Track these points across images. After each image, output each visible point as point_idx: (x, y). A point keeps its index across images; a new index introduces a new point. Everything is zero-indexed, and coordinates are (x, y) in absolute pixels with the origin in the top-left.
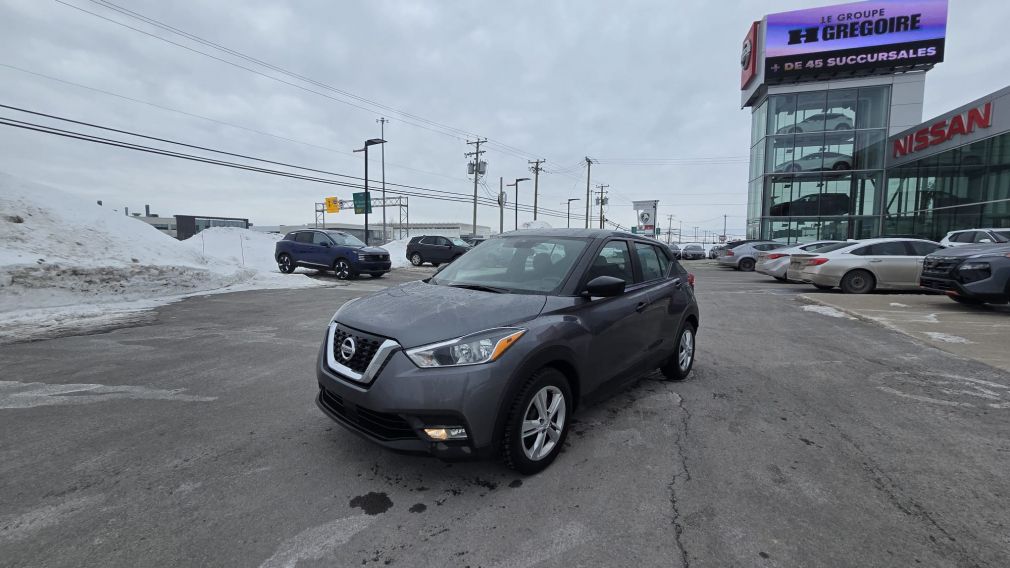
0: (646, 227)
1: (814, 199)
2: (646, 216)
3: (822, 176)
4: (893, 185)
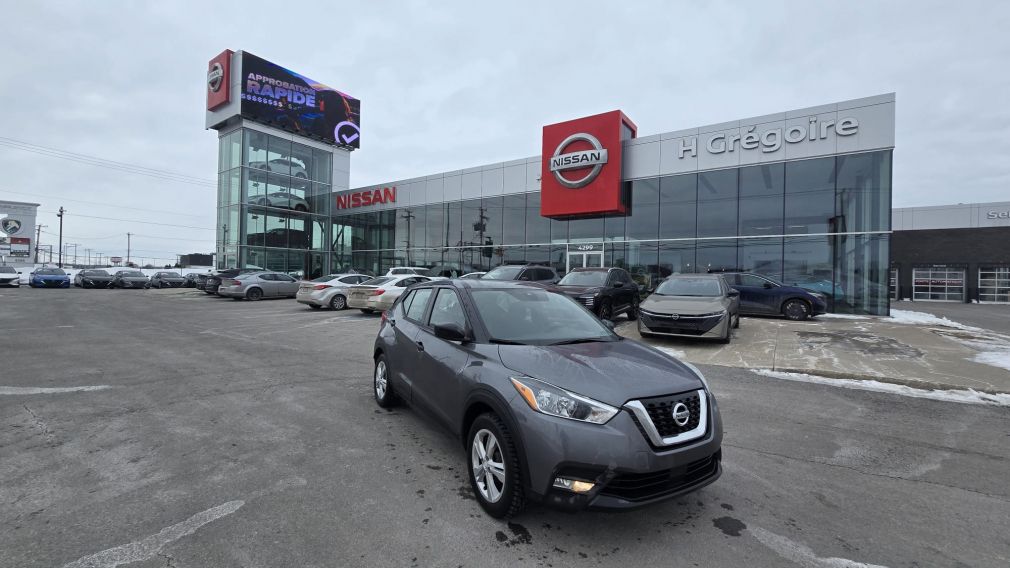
0: (14, 241)
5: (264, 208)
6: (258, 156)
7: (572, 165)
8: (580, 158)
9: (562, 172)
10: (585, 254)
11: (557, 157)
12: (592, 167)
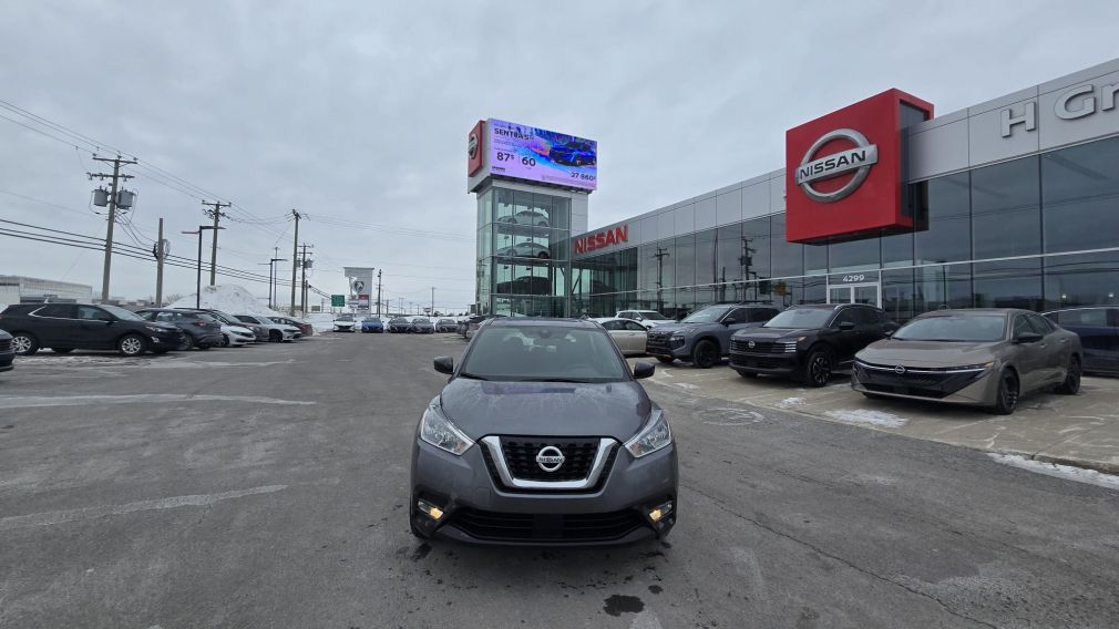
0: (361, 297)
1: (526, 281)
2: (360, 285)
3: (531, 262)
4: (576, 272)
5: (512, 259)
6: (505, 211)
7: (825, 173)
8: (836, 162)
9: (813, 183)
10: (852, 287)
11: (805, 165)
12: (855, 170)
